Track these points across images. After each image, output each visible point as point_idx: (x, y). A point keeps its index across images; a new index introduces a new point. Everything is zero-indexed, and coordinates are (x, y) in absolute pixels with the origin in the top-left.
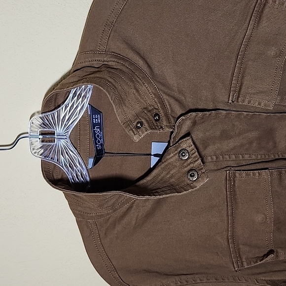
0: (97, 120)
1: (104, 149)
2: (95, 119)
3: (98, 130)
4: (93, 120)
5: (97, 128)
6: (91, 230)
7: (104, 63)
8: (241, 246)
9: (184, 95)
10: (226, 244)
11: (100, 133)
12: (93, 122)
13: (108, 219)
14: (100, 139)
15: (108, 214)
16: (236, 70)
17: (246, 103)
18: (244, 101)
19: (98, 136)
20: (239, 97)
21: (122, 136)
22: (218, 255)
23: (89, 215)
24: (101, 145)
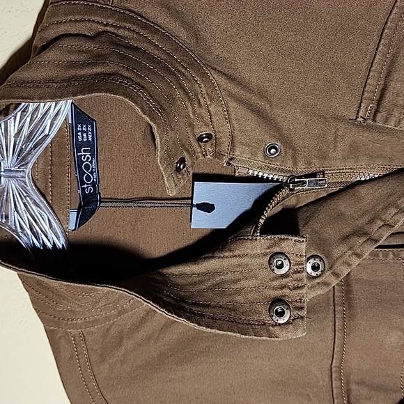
0: (85, 135)
1: (99, 193)
2: (82, 132)
3: (88, 155)
4: (77, 135)
5: (85, 151)
6: (73, 348)
7: (108, 28)
8: (353, 387)
9: (269, 101)
10: (327, 379)
11: (91, 162)
12: (77, 139)
13: (108, 330)
14: (92, 173)
15: (107, 318)
16: (377, 57)
17: (391, 125)
18: (386, 121)
19: (87, 167)
20: (377, 111)
21: (137, 167)
22: (310, 400)
23: (70, 322)
24: (93, 184)
